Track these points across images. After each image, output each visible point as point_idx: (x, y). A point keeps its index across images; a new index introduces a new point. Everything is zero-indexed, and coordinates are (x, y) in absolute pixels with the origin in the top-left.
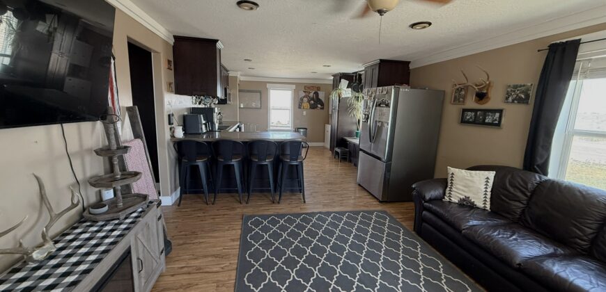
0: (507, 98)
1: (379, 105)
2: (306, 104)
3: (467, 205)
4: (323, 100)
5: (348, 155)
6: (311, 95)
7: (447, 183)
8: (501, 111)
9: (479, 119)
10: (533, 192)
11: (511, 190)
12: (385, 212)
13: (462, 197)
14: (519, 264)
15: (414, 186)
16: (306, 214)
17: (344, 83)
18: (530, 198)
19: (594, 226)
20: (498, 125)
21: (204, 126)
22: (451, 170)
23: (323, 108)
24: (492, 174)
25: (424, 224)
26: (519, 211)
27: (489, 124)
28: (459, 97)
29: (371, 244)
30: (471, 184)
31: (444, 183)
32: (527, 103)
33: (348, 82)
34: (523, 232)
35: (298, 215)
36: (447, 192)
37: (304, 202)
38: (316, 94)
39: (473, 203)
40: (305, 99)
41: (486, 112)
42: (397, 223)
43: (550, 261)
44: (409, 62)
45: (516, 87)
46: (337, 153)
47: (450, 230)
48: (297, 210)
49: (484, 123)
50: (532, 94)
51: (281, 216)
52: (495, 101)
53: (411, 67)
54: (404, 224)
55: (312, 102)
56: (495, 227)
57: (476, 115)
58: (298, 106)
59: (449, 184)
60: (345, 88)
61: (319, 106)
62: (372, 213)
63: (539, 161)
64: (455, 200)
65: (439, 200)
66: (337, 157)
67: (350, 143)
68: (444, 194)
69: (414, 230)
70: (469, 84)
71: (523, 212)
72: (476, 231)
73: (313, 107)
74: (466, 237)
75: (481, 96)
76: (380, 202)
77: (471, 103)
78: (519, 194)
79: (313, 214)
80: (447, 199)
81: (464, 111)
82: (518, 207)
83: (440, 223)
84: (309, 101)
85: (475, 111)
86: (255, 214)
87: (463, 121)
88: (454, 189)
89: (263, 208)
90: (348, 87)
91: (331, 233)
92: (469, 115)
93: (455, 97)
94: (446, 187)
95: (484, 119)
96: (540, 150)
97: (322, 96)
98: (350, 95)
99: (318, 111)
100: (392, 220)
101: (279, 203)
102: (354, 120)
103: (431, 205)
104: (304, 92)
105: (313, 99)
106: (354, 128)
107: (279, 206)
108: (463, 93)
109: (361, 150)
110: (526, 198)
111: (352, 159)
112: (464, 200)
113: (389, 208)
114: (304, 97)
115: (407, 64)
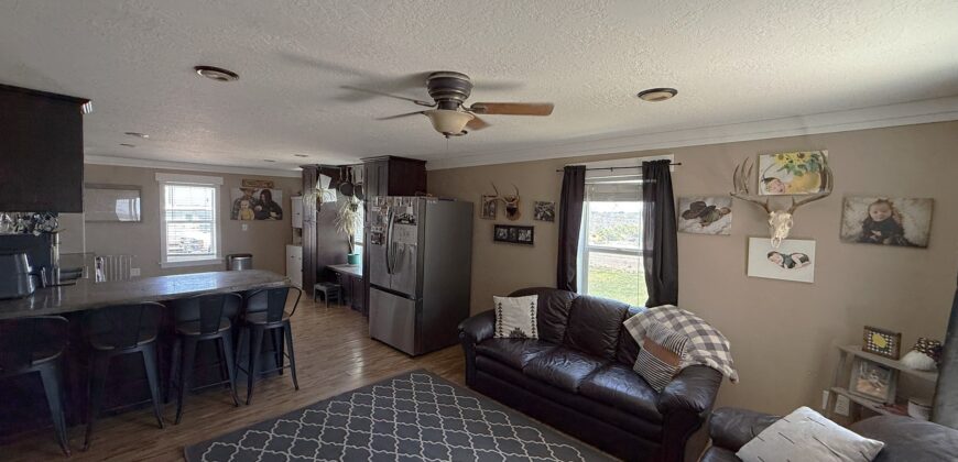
0: (536, 215)
1: (399, 221)
2: (247, 212)
3: (518, 337)
4: (280, 203)
5: (339, 294)
6: (257, 195)
7: (495, 316)
8: (532, 228)
9: (512, 236)
10: (570, 311)
11: (554, 312)
12: (422, 371)
13: (513, 329)
14: (578, 388)
15: (461, 327)
16: (310, 407)
17: (325, 180)
18: (569, 317)
19: (615, 335)
20: (531, 243)
21: (30, 279)
22: (498, 299)
23: (281, 218)
24: (535, 298)
25: (479, 372)
26: (562, 333)
27: (522, 242)
28: (489, 212)
29: (424, 420)
30: (519, 313)
31: (492, 316)
32: (553, 221)
33: (330, 179)
34: (571, 355)
35: (297, 414)
36: (497, 327)
37: (297, 388)
38: (267, 193)
39: (523, 335)
40: (245, 203)
41: (519, 228)
42: (443, 381)
43: (598, 376)
44: (425, 162)
45: (542, 204)
46: (320, 294)
47: (511, 372)
48: (289, 407)
49: (517, 242)
50: (557, 211)
51: (266, 424)
52: (526, 218)
53: (428, 167)
54: (451, 379)
55: (260, 208)
56: (551, 355)
57: (508, 232)
58: (229, 215)
59: (498, 317)
60: (326, 189)
61: (273, 214)
62: (406, 376)
63: (570, 280)
64: (506, 335)
65: (490, 338)
66: (319, 299)
67: (342, 274)
68: (494, 328)
69: (467, 384)
70: (499, 197)
71: (566, 333)
72: (537, 366)
73: (261, 216)
74: (528, 375)
75: (512, 212)
76: (411, 357)
77: (502, 218)
78: (560, 316)
79: (322, 404)
80: (498, 335)
81: (497, 226)
82: (560, 328)
83: (498, 366)
84: (252, 207)
85: (508, 227)
86: (208, 438)
87: (497, 239)
88: (504, 322)
89: (219, 422)
90: (330, 187)
91: (365, 425)
92: (502, 232)
93: (485, 210)
94: (495, 321)
95: (518, 237)
96: (570, 269)
97: (277, 196)
98: (335, 200)
99: (271, 223)
100: (437, 379)
101: (247, 403)
102: (343, 238)
103: (484, 347)
104: (242, 190)
105: (260, 202)
106: (345, 249)
107: (253, 409)
108: (493, 206)
109: (373, 285)
110: (565, 318)
111: (347, 299)
112: (515, 332)
113: (425, 364)
114: (243, 199)
115: (422, 163)
